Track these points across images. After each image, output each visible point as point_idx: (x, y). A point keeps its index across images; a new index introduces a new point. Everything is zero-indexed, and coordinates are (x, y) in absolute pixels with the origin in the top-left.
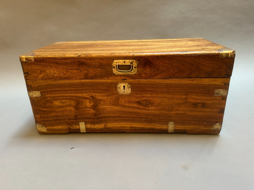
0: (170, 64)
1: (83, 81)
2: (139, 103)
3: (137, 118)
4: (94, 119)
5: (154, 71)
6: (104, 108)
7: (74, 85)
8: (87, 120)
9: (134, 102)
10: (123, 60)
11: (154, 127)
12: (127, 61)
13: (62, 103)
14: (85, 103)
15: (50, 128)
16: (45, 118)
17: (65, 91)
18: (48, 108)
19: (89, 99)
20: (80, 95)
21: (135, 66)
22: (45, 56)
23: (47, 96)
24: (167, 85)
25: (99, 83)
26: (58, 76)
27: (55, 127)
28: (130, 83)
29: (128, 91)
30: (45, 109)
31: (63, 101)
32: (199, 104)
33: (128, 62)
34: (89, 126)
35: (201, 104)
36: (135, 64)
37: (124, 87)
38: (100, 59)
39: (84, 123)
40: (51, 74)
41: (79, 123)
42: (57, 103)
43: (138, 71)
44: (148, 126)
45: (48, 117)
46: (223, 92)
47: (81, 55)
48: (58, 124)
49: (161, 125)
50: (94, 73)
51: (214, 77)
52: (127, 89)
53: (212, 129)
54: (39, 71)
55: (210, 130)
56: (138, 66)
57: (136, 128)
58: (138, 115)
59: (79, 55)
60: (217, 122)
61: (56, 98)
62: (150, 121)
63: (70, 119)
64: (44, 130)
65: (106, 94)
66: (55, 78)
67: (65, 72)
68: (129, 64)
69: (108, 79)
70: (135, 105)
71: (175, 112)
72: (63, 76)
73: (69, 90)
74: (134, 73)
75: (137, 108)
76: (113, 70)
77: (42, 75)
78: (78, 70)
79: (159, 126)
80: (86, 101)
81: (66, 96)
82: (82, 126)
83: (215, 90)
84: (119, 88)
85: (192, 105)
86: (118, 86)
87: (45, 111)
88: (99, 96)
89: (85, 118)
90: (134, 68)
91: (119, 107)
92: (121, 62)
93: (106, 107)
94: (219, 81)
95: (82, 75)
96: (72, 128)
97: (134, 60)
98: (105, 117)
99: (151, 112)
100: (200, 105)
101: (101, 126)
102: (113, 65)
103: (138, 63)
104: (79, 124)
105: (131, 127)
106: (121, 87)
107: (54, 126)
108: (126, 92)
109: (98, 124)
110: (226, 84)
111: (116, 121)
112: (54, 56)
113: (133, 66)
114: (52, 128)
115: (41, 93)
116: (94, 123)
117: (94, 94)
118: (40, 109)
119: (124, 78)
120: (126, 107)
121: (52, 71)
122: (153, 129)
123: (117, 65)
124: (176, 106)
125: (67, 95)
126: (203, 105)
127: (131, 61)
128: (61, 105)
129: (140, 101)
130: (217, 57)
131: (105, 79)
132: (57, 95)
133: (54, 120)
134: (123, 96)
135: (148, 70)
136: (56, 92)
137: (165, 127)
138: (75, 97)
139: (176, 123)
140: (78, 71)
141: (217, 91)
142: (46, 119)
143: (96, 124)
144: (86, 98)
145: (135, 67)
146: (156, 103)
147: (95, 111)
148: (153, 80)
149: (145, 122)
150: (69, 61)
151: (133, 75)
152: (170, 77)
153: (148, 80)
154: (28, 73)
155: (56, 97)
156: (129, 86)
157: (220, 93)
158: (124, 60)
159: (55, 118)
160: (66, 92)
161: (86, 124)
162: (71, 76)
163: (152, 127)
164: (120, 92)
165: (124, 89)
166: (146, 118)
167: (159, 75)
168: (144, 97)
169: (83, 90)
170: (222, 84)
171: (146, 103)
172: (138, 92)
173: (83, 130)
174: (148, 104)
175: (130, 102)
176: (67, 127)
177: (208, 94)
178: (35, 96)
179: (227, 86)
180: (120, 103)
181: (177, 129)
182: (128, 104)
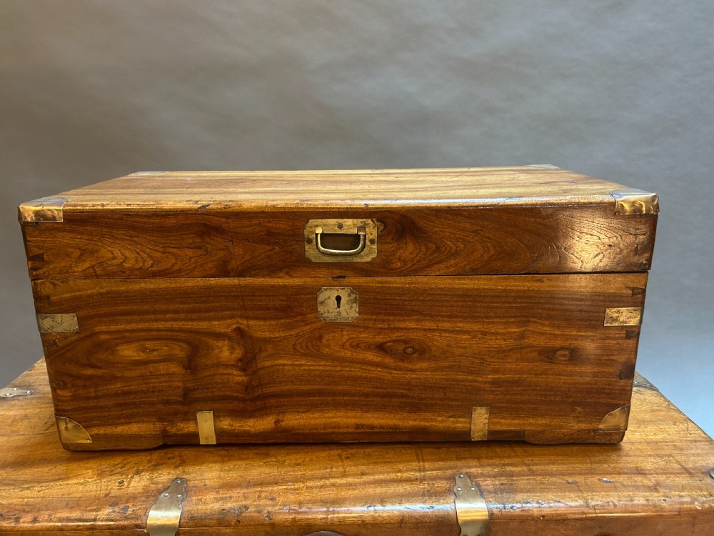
0: (474, 231)
1: (213, 281)
2: (381, 348)
3: (377, 395)
4: (244, 401)
5: (428, 254)
6: (276, 365)
7: (186, 295)
8: (224, 405)
9: (368, 347)
10: (336, 220)
11: (427, 424)
12: (349, 222)
13: (144, 350)
14: (216, 351)
15: (101, 431)
16: (88, 398)
17: (155, 312)
18: (100, 368)
19: (230, 338)
20: (203, 325)
21: (371, 237)
22: (100, 207)
23: (97, 329)
24: (465, 295)
25: (262, 289)
26: (138, 266)
27: (119, 430)
28: (356, 289)
29: (349, 311)
30: (90, 372)
31: (149, 344)
32: (560, 352)
33: (350, 226)
34: (226, 424)
35: (566, 352)
36: (372, 231)
37: (338, 299)
38: (266, 217)
39: (210, 415)
40: (115, 262)
41: (194, 413)
42: (128, 352)
43: (379, 252)
44: (410, 422)
45: (96, 397)
46: (629, 315)
47: (209, 205)
48: (129, 419)
49: (450, 417)
50: (247, 258)
52: (348, 307)
53: (601, 426)
54: (77, 253)
55: (594, 431)
56: (379, 237)
57: (373, 427)
58: (381, 388)
59: (205, 203)
60: (614, 407)
61: (128, 334)
62: (415, 407)
63: (168, 402)
64: (83, 437)
65: (283, 321)
66: (124, 274)
67: (158, 255)
68: (355, 231)
69: (291, 276)
70: (371, 356)
71: (489, 376)
72: (152, 266)
73: (168, 312)
74: (369, 259)
75: (377, 365)
76: (307, 248)
77: (87, 265)
78: (199, 248)
79: (442, 421)
80: (220, 344)
81: (159, 330)
82: (206, 425)
83: (608, 311)
84: (321, 303)
85: (539, 354)
86: (321, 297)
87: (90, 378)
88: (260, 329)
89: (213, 399)
90: (368, 242)
91: (323, 363)
92: (331, 225)
93: (281, 362)
94: (616, 283)
95: (210, 265)
96: (173, 430)
97: (370, 221)
98: (276, 395)
99: (420, 379)
100: (564, 356)
101: (266, 424)
102: (306, 232)
103: (382, 228)
104: (196, 419)
105: (358, 426)
106: (329, 301)
107: (116, 425)
108: (344, 314)
109: (256, 417)
110: (636, 291)
111: (312, 407)
112: (125, 207)
113: (365, 236)
114: (109, 430)
115: (81, 321)
116: (241, 414)
117: (245, 322)
118: (75, 370)
119: (338, 272)
120: (342, 360)
121: (119, 252)
122: (424, 431)
123: (317, 235)
124: (493, 357)
125: (161, 325)
126: (573, 355)
127: (358, 222)
128: (142, 356)
129: (384, 343)
131: (282, 274)
132: (129, 327)
133: (118, 405)
134: (334, 326)
135: (408, 250)
136: (129, 318)
137: (459, 424)
138: (185, 331)
139: (494, 410)
140: (201, 252)
141: (611, 312)
142: (92, 403)
143: (251, 417)
144: (219, 336)
145: (372, 242)
146: (434, 349)
147: (246, 375)
148: (425, 279)
149: (401, 408)
150: (172, 222)
151: (366, 263)
152: (475, 272)
153: (409, 279)
154: (43, 258)
155: (127, 331)
156: (353, 296)
157: (622, 318)
158: (340, 220)
159: (121, 400)
160: (159, 316)
161: (216, 417)
162: (176, 267)
163: (423, 424)
164: (325, 315)
165: (339, 306)
166: (403, 396)
167: (442, 266)
168: (399, 329)
169: (211, 311)
170: (625, 291)
171: (404, 350)
172: (379, 314)
173: (207, 438)
174: (410, 351)
175: (357, 346)
176: (156, 428)
177: (587, 320)
178: (58, 329)
179: (640, 298)
180: (326, 350)
181: (498, 428)
182: (348, 354)
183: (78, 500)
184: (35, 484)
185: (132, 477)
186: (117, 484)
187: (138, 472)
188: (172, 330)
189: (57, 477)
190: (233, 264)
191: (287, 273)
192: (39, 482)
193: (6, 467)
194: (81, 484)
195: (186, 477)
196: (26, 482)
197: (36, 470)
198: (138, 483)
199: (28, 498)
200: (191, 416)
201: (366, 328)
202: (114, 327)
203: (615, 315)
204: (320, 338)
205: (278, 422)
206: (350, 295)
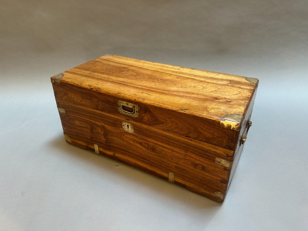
0: (168, 118)
1: (95, 111)
2: (141, 144)
3: (140, 157)
4: (105, 145)
5: (154, 120)
6: (113, 139)
7: (89, 112)
9: (137, 142)
11: (155, 171)
12: (130, 104)
14: (97, 130)
15: (73, 140)
17: (82, 114)
18: (71, 124)
19: (100, 127)
20: (94, 122)
21: (136, 110)
22: (67, 82)
23: (70, 114)
24: (166, 136)
25: (107, 116)
26: (77, 101)
27: (77, 142)
28: (132, 124)
30: (69, 125)
31: (82, 123)
33: (130, 106)
34: (101, 149)
37: (128, 126)
38: (107, 96)
39: (97, 146)
40: (72, 98)
41: (93, 144)
42: (77, 123)
43: (139, 115)
44: (150, 168)
45: (71, 132)
46: (225, 163)
47: (93, 88)
48: (79, 140)
49: (162, 172)
50: (103, 106)
51: (214, 144)
52: (131, 129)
53: (213, 195)
54: (64, 93)
55: (211, 195)
56: (139, 111)
57: (139, 166)
58: (141, 155)
60: (219, 191)
62: (152, 165)
63: (87, 139)
64: (70, 140)
65: (113, 127)
66: (74, 102)
67: (81, 99)
68: (131, 107)
69: (115, 115)
70: (138, 145)
71: (175, 164)
72: (80, 102)
73: (85, 115)
74: (136, 117)
75: (141, 149)
76: (118, 108)
77: (66, 97)
79: (160, 172)
80: (98, 128)
81: (83, 119)
83: (216, 158)
84: (123, 125)
85: (191, 163)
86: (123, 124)
88: (108, 127)
89: (98, 142)
90: (135, 112)
91: (125, 142)
92: (124, 104)
93: (113, 138)
94: (220, 150)
95: (94, 106)
96: (89, 146)
97: (136, 105)
98: (113, 147)
99: (153, 157)
100: (200, 167)
101: (111, 153)
102: (118, 104)
103: (140, 108)
104: (94, 146)
105: (135, 164)
106: (125, 126)
108: (130, 131)
110: (228, 156)
111: (123, 154)
112: (73, 83)
113: (135, 109)
114: (75, 141)
115: (66, 111)
116: (105, 148)
118: (66, 123)
119: (127, 118)
120: (130, 143)
121: (73, 96)
123: (121, 105)
126: (203, 168)
127: (133, 105)
128: (80, 125)
129: (142, 143)
130: (217, 124)
134: (127, 133)
135: (146, 118)
136: (76, 114)
137: (165, 175)
138: (90, 122)
139: (175, 175)
140: (92, 101)
141: (218, 159)
143: (107, 150)
144: (98, 126)
145: (137, 112)
146: (157, 150)
147: (105, 139)
148: (153, 128)
149: (147, 163)
150: (84, 91)
152: (168, 131)
153: (148, 127)
154: (57, 93)
155: (76, 117)
156: (132, 126)
157: (222, 163)
158: (127, 103)
159: (77, 134)
160: (83, 116)
161: (99, 147)
162: (86, 104)
163: (154, 170)
164: (125, 129)
165: (128, 128)
166: (148, 160)
167: (158, 125)
168: (146, 140)
169: (95, 118)
170: (223, 154)
171: (148, 147)
172: (140, 134)
173: (97, 151)
174: (149, 148)
175: (134, 141)
176: (85, 144)
177: (209, 159)
178: (61, 112)
179: (230, 158)
180: (125, 139)
181: (177, 181)
182: (132, 142)
188: (87, 120)
190: (99, 108)
191: (113, 114)
200: (93, 145)
201: (137, 137)
202: (73, 115)
203: (219, 161)
204: (124, 135)
205: (114, 154)
206: (131, 126)
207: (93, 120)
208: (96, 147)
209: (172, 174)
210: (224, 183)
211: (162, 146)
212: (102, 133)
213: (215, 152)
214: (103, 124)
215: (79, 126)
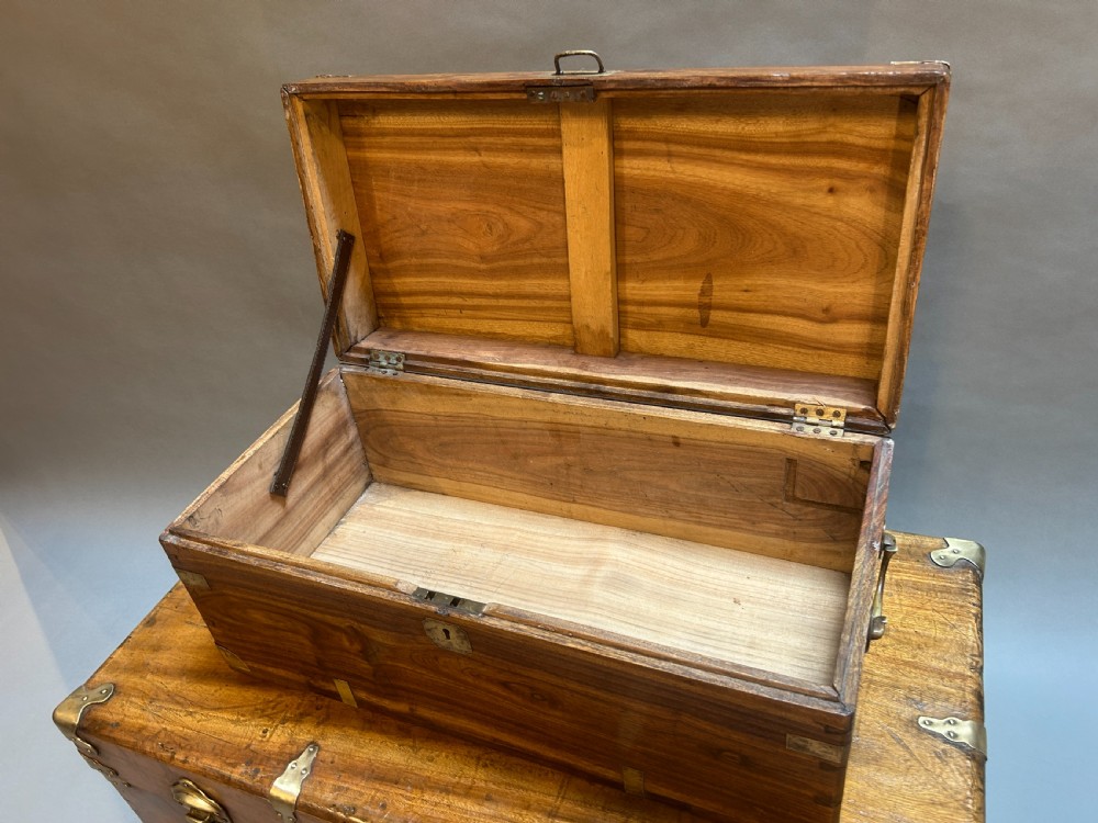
2: (505, 685)
3: (509, 722)
4: (375, 684)
6: (398, 667)
8: (355, 681)
9: (490, 680)
11: (572, 762)
13: (270, 618)
14: (336, 639)
15: (255, 666)
16: (236, 639)
17: (270, 593)
18: (237, 620)
19: (346, 633)
20: (318, 615)
23: (226, 592)
27: (270, 669)
28: (462, 629)
29: (461, 645)
30: (230, 620)
31: (274, 616)
32: (729, 754)
34: (363, 695)
35: (736, 756)
37: (446, 632)
39: (345, 684)
41: (332, 678)
42: (258, 616)
44: (552, 754)
45: (243, 641)
46: (824, 749)
48: (276, 665)
49: (598, 765)
52: (458, 641)
57: (511, 745)
58: (513, 717)
61: (252, 603)
62: (555, 744)
63: (305, 663)
64: (244, 666)
65: (393, 633)
70: (495, 689)
71: (639, 747)
73: (281, 596)
75: (505, 698)
79: (589, 766)
80: (338, 634)
83: (788, 736)
84: (429, 630)
85: (700, 747)
86: (428, 625)
87: (232, 625)
89: (346, 674)
91: (444, 679)
93: (401, 665)
94: (801, 715)
96: (317, 684)
98: (405, 689)
99: (555, 723)
100: (733, 758)
101: (402, 707)
104: (334, 684)
105: (495, 739)
106: (437, 631)
107: (268, 666)
108: (455, 646)
109: (388, 699)
110: (832, 730)
111: (442, 710)
114: (263, 667)
115: (208, 581)
116: (377, 693)
118: (218, 616)
120: (465, 683)
125: (279, 605)
126: (746, 762)
128: (270, 622)
129: (509, 682)
133: (263, 652)
134: (447, 652)
136: (249, 591)
137: (610, 774)
138: (303, 615)
139: (648, 776)
141: (794, 739)
142: (240, 644)
143: (384, 698)
144: (335, 628)
146: (566, 704)
147: (370, 665)
149: (539, 740)
155: (251, 600)
156: (462, 634)
157: (812, 749)
159: (265, 649)
160: (274, 597)
161: (352, 687)
163: (566, 760)
164: (436, 641)
165: (448, 637)
166: (538, 731)
168: (521, 676)
169: (320, 606)
170: (814, 725)
171: (532, 695)
172: (495, 656)
173: (348, 700)
174: (538, 697)
175: (478, 676)
176: (302, 678)
177: (761, 736)
178: (193, 583)
179: (839, 738)
180: (446, 670)
181: (657, 792)
182: (470, 680)
183: (224, 746)
184: (198, 709)
185: (276, 726)
186: (261, 733)
187: (283, 721)
188: (291, 611)
189: (218, 705)
192: (202, 708)
193: (184, 674)
194: (232, 721)
195: (320, 742)
196: (192, 704)
197: (204, 687)
198: (279, 736)
199: (188, 728)
200: (330, 680)
201: (484, 664)
202: (238, 594)
203: (801, 743)
204: (436, 658)
205: (411, 709)
206: (457, 632)
207: (315, 611)
208: (342, 688)
209: (636, 772)
210: (829, 806)
211: (586, 695)
212: (357, 647)
213: (781, 718)
214: (356, 625)
215: (268, 627)
